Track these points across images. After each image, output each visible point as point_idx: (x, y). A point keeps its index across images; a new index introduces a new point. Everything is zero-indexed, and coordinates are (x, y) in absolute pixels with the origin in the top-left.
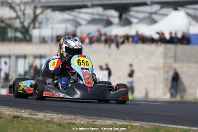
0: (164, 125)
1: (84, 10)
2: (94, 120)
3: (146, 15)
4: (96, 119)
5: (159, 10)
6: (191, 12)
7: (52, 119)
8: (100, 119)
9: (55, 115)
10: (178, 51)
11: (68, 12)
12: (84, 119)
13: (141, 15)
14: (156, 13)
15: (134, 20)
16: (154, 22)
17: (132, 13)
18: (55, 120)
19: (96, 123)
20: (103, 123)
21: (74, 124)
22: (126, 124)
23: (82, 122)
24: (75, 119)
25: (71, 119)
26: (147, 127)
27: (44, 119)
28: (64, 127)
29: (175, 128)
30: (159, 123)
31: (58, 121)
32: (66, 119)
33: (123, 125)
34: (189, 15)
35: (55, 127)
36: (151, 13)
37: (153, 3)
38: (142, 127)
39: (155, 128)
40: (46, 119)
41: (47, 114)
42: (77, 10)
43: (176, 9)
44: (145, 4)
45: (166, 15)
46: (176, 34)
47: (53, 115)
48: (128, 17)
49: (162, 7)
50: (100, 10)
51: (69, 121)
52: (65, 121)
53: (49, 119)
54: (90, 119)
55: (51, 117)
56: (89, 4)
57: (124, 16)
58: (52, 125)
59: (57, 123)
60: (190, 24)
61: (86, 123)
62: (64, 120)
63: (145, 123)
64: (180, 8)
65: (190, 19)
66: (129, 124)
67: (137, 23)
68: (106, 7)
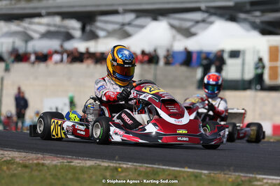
0: (164, 167)
1: (37, 20)
2: (69, 160)
3: (116, 27)
4: (72, 158)
5: (133, 20)
6: (176, 23)
7: (13, 159)
8: (76, 159)
9: (17, 153)
10: (159, 72)
11: (17, 22)
12: (55, 159)
13: (110, 27)
14: (129, 24)
15: (101, 33)
16: (127, 35)
17: (99, 24)
18: (18, 160)
19: (72, 164)
20: (81, 164)
21: (43, 165)
22: (115, 165)
23: (54, 163)
24: (43, 159)
25: (38, 159)
26: (142, 169)
27: (2, 158)
28: (32, 170)
29: (180, 171)
30: (159, 165)
31: (21, 162)
32: (32, 159)
33: (109, 166)
34: (172, 26)
35: (20, 169)
36: (123, 25)
37: (126, 11)
38: (136, 170)
39: (153, 171)
40: (5, 159)
41: (6, 153)
42: (28, 20)
43: (155, 19)
44: (115, 12)
45: (142, 27)
46: (155, 51)
47: (14, 153)
48: (94, 29)
49: (137, 17)
50: (57, 20)
51: (35, 162)
52: (31, 162)
53: (9, 159)
54: (63, 158)
55: (11, 156)
56: (43, 12)
57: (88, 28)
58: (15, 166)
59: (19, 163)
60: (174, 38)
61: (59, 164)
62: (29, 159)
63: (138, 164)
64: (160, 18)
65: (174, 32)
66: (118, 165)
67: (105, 37)
68: (66, 15)
